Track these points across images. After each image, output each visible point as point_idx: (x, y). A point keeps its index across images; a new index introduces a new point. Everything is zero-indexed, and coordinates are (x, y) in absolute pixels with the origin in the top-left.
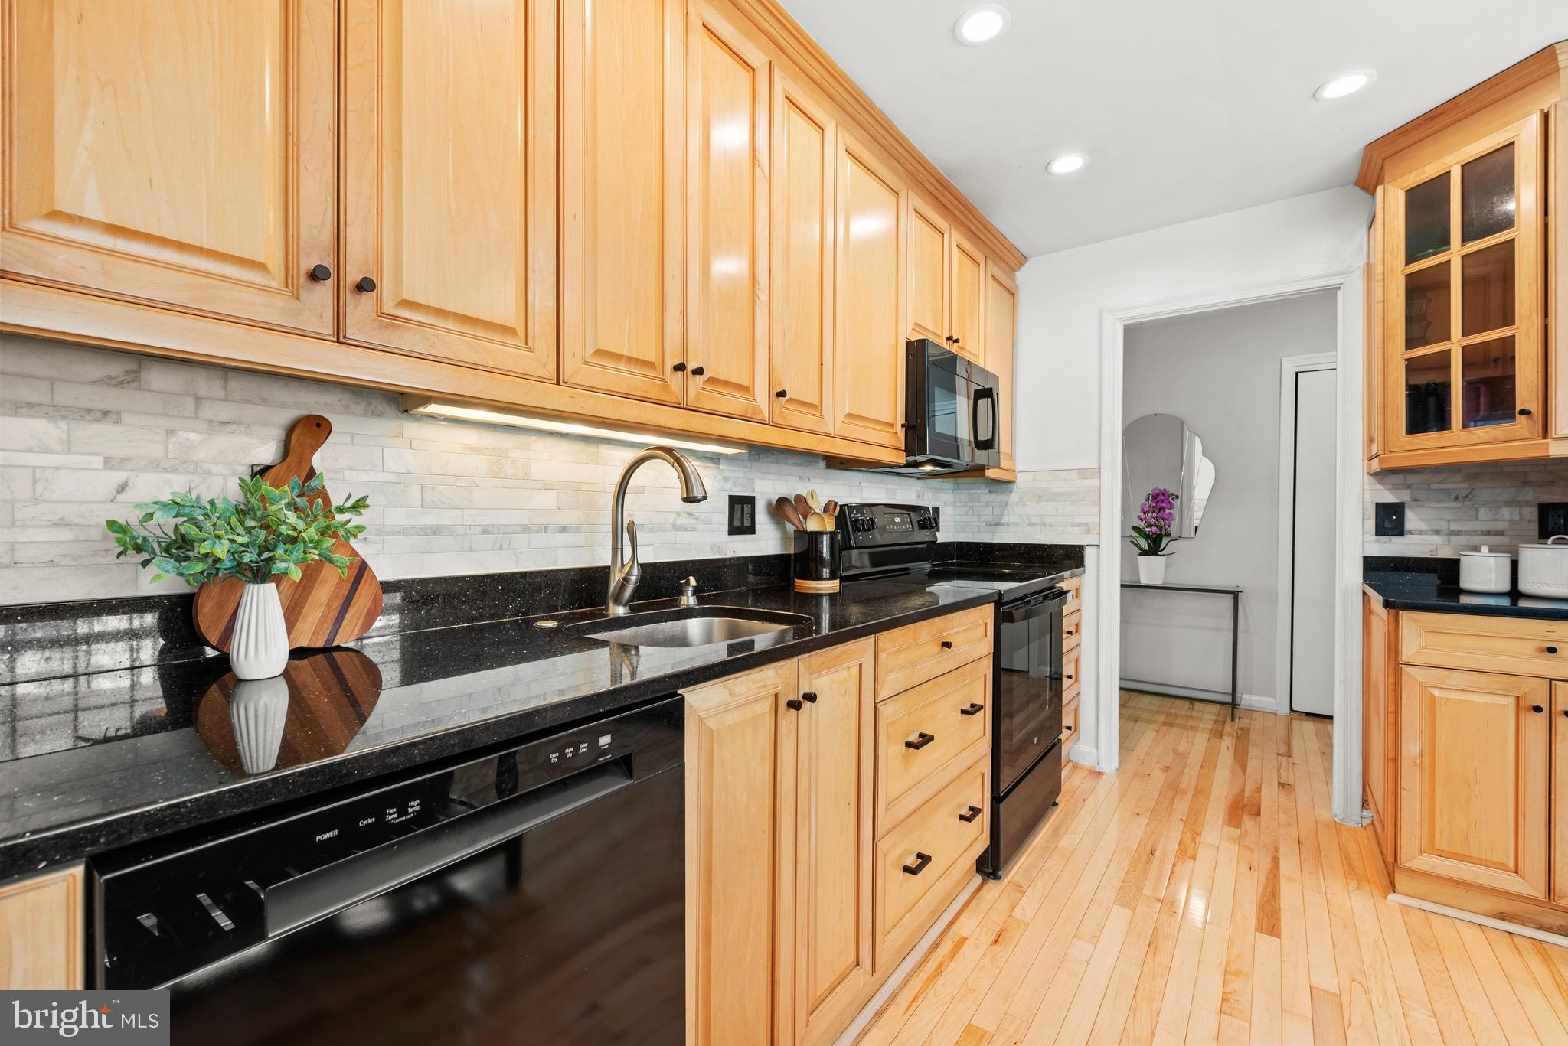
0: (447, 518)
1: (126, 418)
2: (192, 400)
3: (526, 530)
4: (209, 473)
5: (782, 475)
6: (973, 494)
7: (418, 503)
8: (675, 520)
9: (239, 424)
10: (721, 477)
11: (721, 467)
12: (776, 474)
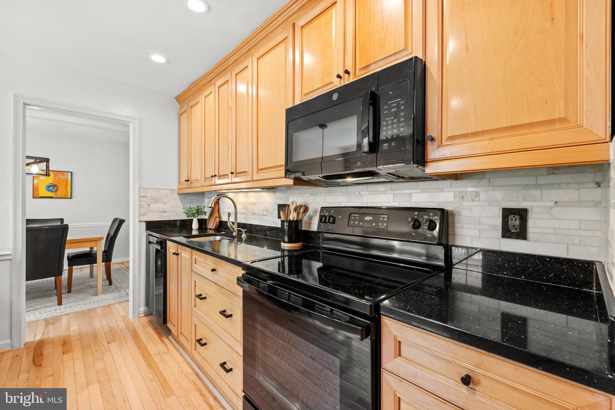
8: (263, 212)
10: (276, 198)
11: (276, 194)
12: (298, 194)
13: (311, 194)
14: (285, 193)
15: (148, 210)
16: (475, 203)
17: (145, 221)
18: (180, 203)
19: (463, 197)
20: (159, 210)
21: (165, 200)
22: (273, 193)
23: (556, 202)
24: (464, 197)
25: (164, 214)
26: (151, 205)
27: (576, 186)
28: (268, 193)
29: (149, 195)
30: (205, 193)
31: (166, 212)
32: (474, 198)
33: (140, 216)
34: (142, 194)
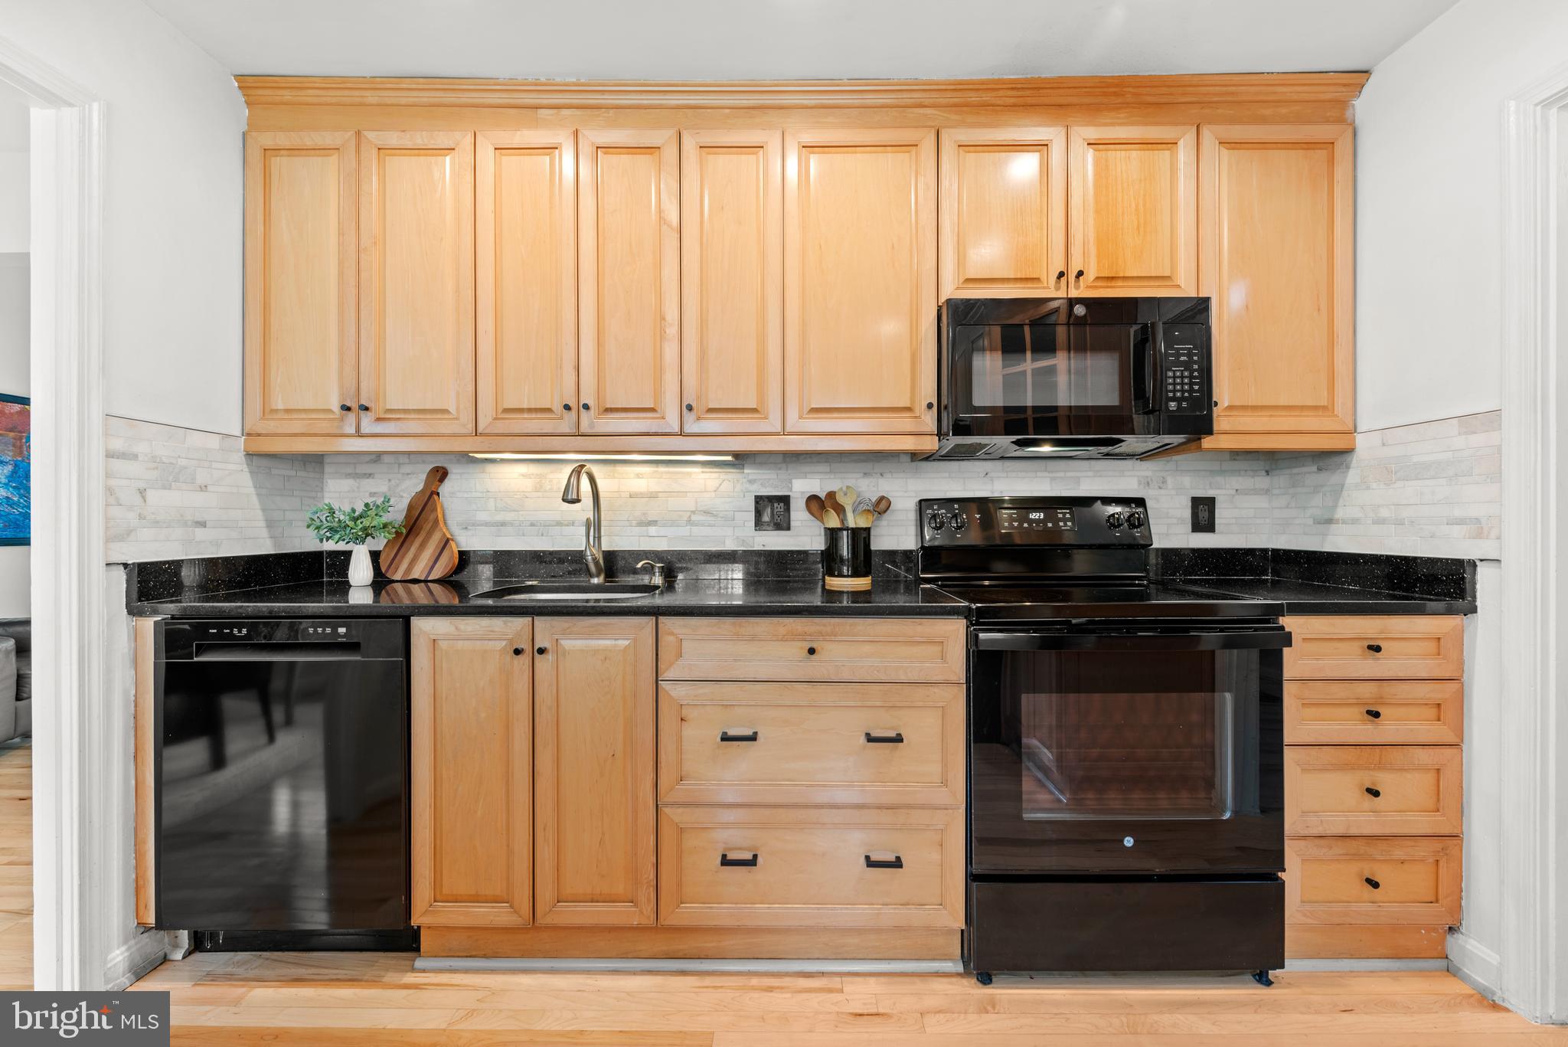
0: (509, 517)
1: (376, 476)
2: (397, 465)
3: (559, 524)
4: (402, 497)
5: (835, 473)
6: (1295, 474)
7: (493, 508)
8: (689, 517)
9: (414, 474)
10: (745, 480)
11: (746, 471)
12: (826, 473)
13: (865, 474)
14: (780, 469)
15: (141, 517)
16: (1162, 492)
17: (125, 565)
18: (252, 490)
19: (1148, 483)
20: (182, 516)
21: (202, 478)
22: (737, 469)
23: (1237, 490)
24: (1150, 483)
25: (200, 533)
26: (151, 495)
27: (1251, 473)
28: (710, 468)
29: (141, 448)
30: (327, 460)
31: (203, 524)
32: (1161, 485)
33: (108, 540)
34: (117, 445)
